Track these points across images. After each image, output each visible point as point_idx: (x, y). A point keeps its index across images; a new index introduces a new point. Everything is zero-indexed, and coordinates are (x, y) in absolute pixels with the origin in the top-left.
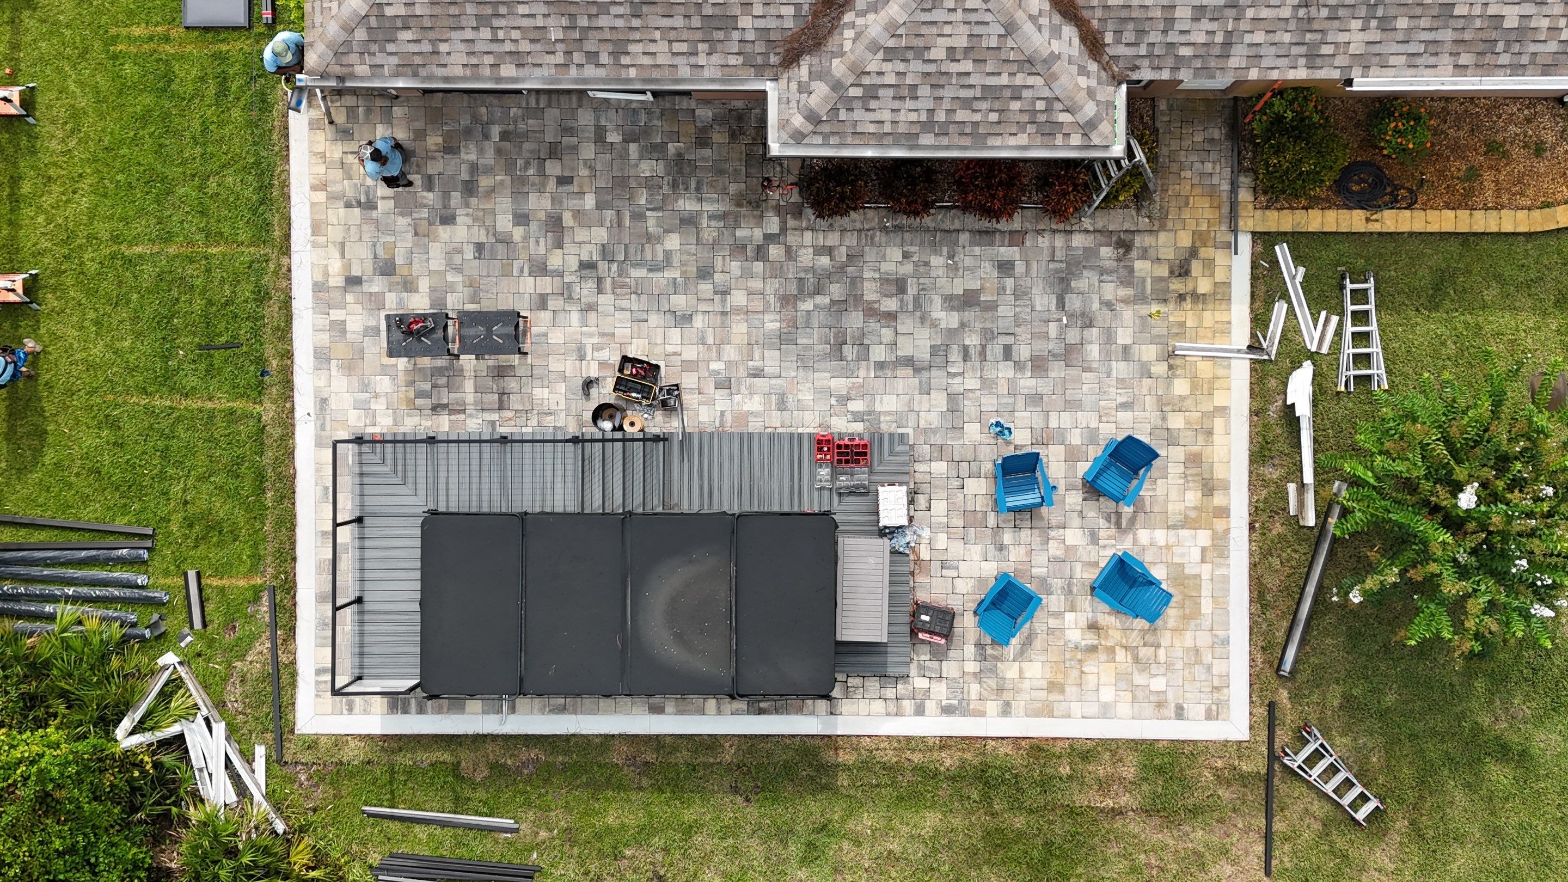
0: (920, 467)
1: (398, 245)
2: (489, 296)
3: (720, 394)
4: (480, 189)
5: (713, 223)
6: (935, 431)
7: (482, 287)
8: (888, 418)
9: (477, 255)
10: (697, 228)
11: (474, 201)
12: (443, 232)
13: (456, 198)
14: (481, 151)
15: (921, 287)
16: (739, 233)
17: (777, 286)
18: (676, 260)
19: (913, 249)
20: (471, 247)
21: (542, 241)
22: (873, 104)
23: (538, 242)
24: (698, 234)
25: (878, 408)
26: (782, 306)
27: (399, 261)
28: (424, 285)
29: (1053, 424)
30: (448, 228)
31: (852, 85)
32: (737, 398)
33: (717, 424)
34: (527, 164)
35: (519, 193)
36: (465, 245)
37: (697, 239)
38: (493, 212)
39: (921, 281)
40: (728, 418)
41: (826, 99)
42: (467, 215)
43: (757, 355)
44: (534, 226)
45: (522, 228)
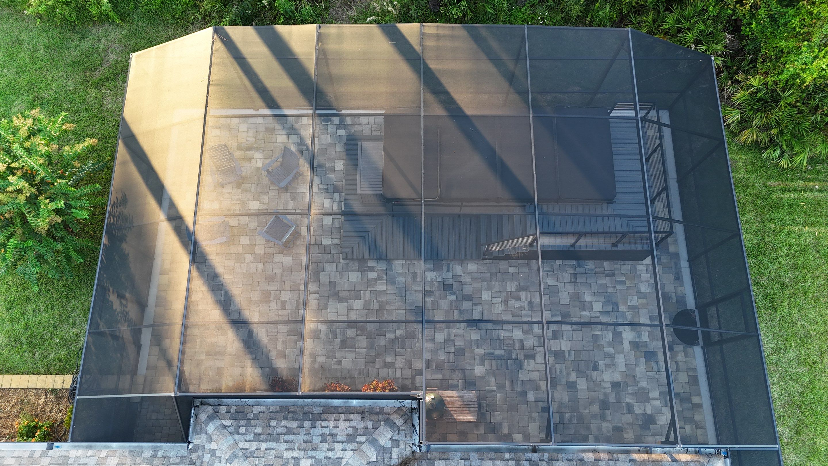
0: (336, 241)
1: (644, 370)
2: (587, 339)
3: (451, 281)
4: (598, 404)
5: (455, 382)
6: (328, 261)
7: (592, 344)
8: (354, 268)
9: (597, 364)
10: (465, 380)
11: (601, 397)
12: (617, 377)
13: (612, 399)
14: (599, 429)
15: (332, 344)
16: (440, 376)
17: (417, 344)
18: (477, 360)
19: (335, 367)
20: (600, 368)
21: (558, 372)
22: (350, 431)
23: (561, 371)
24: (465, 376)
25: (359, 274)
26: (414, 332)
27: (643, 360)
28: (626, 346)
29: (260, 266)
30: (615, 380)
31: (364, 443)
32: (440, 280)
33: (451, 265)
34: (570, 420)
35: (574, 401)
36: (604, 369)
37: (465, 373)
38: (589, 389)
39: (331, 347)
40: (445, 268)
41: (382, 434)
42: (604, 388)
43: (429, 304)
44: (564, 381)
45: (571, 380)
